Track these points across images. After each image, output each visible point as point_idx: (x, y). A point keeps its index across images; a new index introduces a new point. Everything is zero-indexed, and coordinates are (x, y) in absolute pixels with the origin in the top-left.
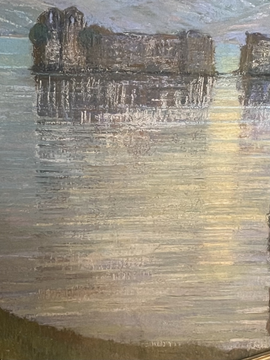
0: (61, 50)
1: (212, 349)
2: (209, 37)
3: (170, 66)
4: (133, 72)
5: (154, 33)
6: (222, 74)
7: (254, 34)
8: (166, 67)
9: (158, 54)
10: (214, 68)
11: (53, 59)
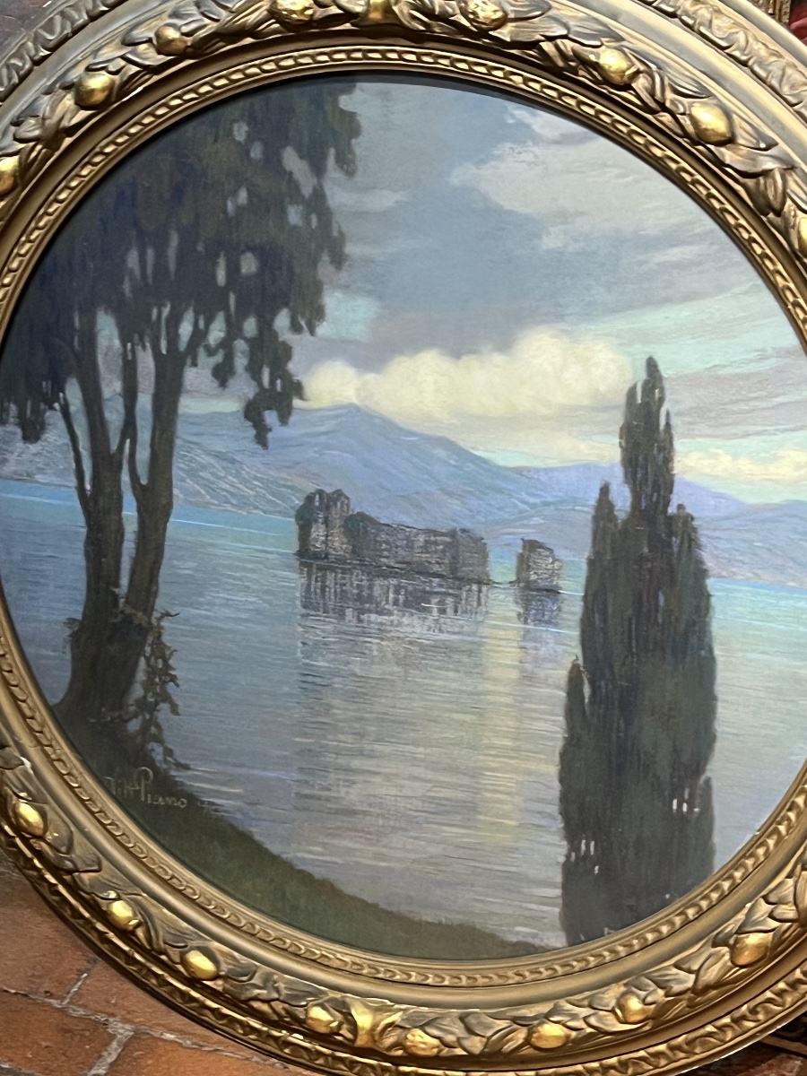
0: (327, 536)
1: (493, 936)
2: (483, 539)
3: (441, 567)
4: (401, 569)
5: (423, 527)
6: (498, 583)
7: (531, 541)
8: (436, 568)
9: (427, 552)
10: (488, 575)
11: (318, 546)
